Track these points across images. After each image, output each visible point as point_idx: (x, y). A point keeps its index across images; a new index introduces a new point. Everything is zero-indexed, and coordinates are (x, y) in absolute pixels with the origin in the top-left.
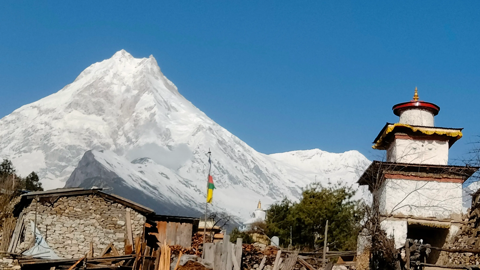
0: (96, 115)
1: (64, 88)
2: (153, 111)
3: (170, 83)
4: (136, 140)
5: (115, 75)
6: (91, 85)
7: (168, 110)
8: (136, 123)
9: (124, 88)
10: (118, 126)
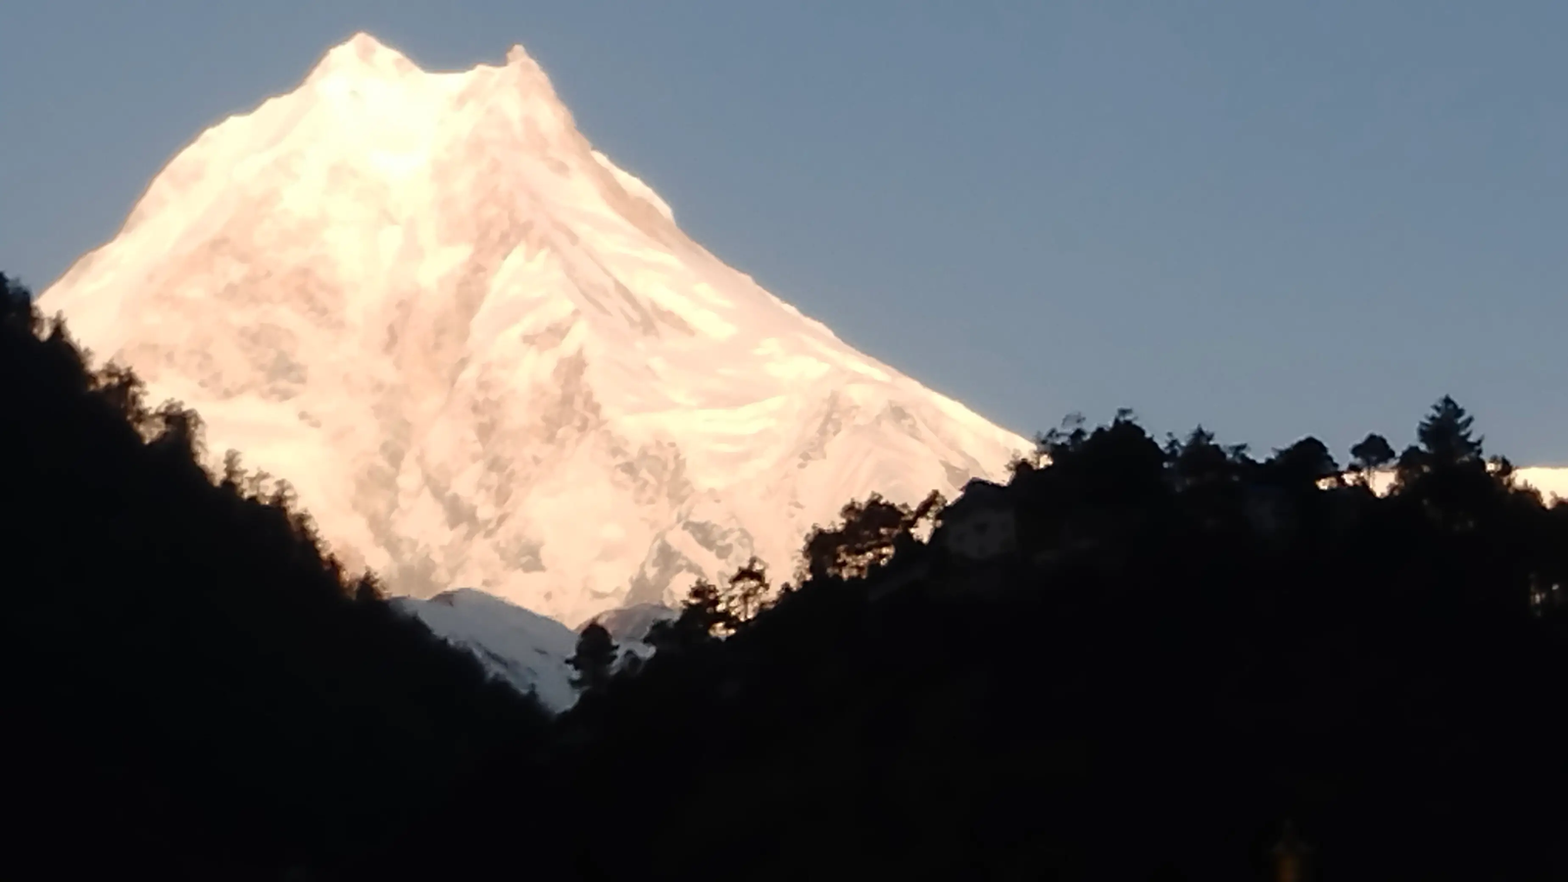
0: (264, 396)
1: (71, 273)
2: (568, 347)
3: (633, 184)
4: (500, 513)
5: (338, 174)
6: (218, 244)
7: (646, 332)
8: (486, 419)
9: (392, 239)
10: (384, 447)
